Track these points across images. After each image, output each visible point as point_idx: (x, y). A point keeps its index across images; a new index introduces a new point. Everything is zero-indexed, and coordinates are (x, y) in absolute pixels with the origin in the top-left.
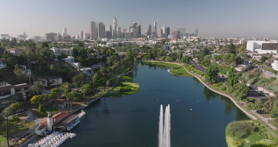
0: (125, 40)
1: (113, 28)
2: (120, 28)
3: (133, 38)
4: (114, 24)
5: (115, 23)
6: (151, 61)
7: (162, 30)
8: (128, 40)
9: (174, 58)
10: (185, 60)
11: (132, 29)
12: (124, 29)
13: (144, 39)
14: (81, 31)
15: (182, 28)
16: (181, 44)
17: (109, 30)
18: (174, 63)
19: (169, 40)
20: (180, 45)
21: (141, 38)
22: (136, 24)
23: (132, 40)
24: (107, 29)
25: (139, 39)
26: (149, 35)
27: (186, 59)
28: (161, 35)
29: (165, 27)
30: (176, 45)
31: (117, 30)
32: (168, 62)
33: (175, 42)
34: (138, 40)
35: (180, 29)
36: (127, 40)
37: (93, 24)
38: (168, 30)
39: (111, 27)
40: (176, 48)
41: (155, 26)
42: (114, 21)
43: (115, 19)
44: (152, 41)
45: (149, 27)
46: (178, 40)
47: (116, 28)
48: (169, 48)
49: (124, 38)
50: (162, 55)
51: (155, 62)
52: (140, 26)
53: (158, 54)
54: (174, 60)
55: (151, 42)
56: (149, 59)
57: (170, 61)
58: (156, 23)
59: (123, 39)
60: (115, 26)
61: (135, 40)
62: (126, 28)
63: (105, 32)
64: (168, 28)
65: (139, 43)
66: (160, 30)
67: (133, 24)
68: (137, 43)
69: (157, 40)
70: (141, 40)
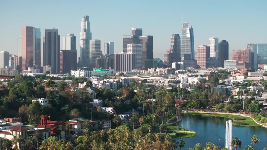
0: (118, 74)
1: (80, 44)
2: (98, 43)
3: (135, 69)
4: (82, 31)
5: (85, 30)
6: (199, 112)
7: (208, 49)
8: (125, 73)
9: (238, 107)
10: (254, 108)
11: (130, 46)
12: (108, 45)
13: (165, 71)
14: (3, 52)
15: (259, 44)
16: (254, 85)
17: (69, 48)
18: (237, 114)
19: (227, 74)
20: (251, 87)
21: (158, 70)
22: (139, 32)
23: (134, 74)
24: (65, 45)
25: (151, 70)
26: (176, 61)
27: (255, 106)
28: (206, 61)
29: (216, 40)
30: (244, 86)
31: (92, 49)
32: (228, 113)
33: (240, 78)
34: (149, 74)
35: (255, 46)
36: (122, 74)
37: (30, 30)
38: (223, 48)
39: (73, 39)
40: (242, 92)
41: (188, 36)
42: (83, 25)
43: (87, 18)
44: (185, 76)
45: (176, 39)
46: (249, 74)
47: (87, 41)
48: (228, 93)
49: (112, 68)
50: (217, 102)
51: (206, 112)
52: (150, 38)
53: (211, 100)
54: (238, 109)
55: (184, 80)
56: (195, 108)
57: (232, 112)
58: (191, 31)
59: (110, 70)
60: (85, 38)
61: (143, 72)
62: (112, 44)
63: (61, 51)
64: (225, 41)
65: (154, 81)
66: (203, 47)
67: (133, 31)
68: (151, 82)
69: (198, 73)
70: (158, 73)
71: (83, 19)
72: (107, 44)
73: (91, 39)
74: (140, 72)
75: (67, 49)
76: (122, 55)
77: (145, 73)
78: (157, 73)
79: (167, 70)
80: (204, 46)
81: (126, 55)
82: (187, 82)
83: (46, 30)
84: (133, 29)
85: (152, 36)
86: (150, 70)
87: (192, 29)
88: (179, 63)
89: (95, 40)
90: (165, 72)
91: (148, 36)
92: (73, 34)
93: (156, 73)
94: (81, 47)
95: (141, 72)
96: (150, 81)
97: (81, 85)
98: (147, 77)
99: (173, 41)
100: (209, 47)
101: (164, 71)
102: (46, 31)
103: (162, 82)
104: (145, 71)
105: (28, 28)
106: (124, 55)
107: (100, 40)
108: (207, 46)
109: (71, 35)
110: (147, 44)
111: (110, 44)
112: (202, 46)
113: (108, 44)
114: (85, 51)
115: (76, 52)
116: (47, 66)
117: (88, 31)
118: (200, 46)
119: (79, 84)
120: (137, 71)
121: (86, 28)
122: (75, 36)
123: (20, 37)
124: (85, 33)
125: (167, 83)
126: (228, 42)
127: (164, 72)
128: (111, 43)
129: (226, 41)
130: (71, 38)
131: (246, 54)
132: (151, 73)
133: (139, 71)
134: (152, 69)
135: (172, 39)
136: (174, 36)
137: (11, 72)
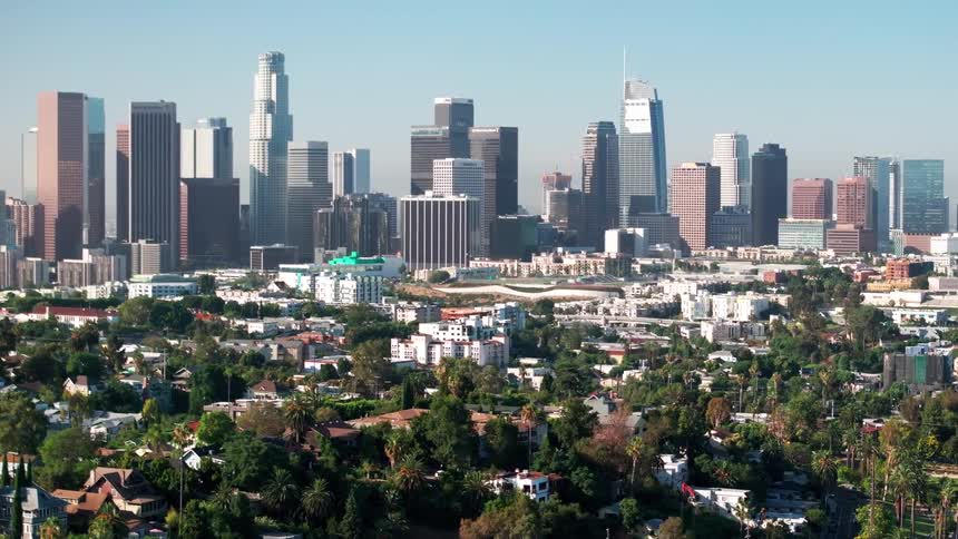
0: (423, 275)
1: (249, 157)
2: (318, 154)
3: (479, 254)
4: (259, 108)
5: (270, 107)
7: (713, 175)
8: (452, 271)
11: (443, 168)
12: (348, 159)
13: (592, 264)
15: (906, 162)
17: (206, 170)
21: (567, 259)
22: (461, 113)
24: (196, 161)
25: (543, 261)
28: (708, 219)
29: (740, 144)
31: (296, 174)
34: (536, 275)
35: (884, 167)
36: (443, 278)
37: (71, 108)
39: (223, 138)
41: (645, 127)
42: (262, 86)
43: (276, 62)
45: (602, 141)
46: (934, 283)
47: (277, 145)
52: (509, 137)
55: (697, 307)
58: (656, 109)
59: (389, 259)
60: (269, 136)
61: (513, 270)
62: (364, 154)
63: (182, 184)
64: (774, 148)
65: (580, 308)
66: (696, 167)
67: (439, 108)
68: (570, 311)
69: (720, 274)
70: (572, 272)
71: (263, 66)
72: (345, 154)
73: (291, 140)
74: (503, 268)
75: (198, 176)
76: (428, 203)
77: (519, 271)
78: (567, 270)
79: (603, 261)
80: (698, 164)
81: (443, 203)
82: (710, 313)
83: (135, 106)
84: (440, 101)
85: (516, 129)
86: (539, 258)
87: (660, 103)
88: (630, 231)
89: (310, 143)
90: (596, 268)
91: (502, 128)
92: (223, 121)
93: (563, 271)
94: (254, 171)
95: (506, 269)
96: (563, 306)
97: (402, 345)
98: (541, 290)
99: (594, 146)
100: (717, 170)
101: (595, 264)
102: (136, 111)
103: (613, 311)
104: (522, 264)
105: (62, 97)
108: (709, 165)
109: (213, 122)
110: (498, 159)
111: (354, 156)
112: (694, 166)
113: (350, 155)
114: (268, 183)
115: (238, 188)
116: (142, 242)
117: (278, 110)
118: (684, 166)
119: (394, 342)
120: (491, 264)
121: (274, 98)
122: (228, 125)
123: (35, 129)
124: (269, 116)
125: (634, 316)
127: (592, 267)
128: (358, 152)
129: (778, 146)
130: (216, 134)
131: (858, 197)
132: (544, 271)
133: (496, 264)
134: (543, 254)
135: (588, 141)
136: (595, 129)
137: (21, 265)
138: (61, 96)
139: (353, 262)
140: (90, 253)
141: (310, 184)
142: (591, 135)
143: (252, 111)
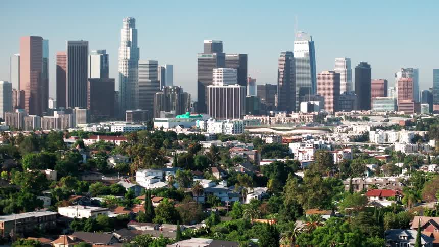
1: (118, 69)
2: (154, 66)
4: (123, 45)
5: (129, 44)
7: (337, 77)
12: (162, 70)
14: (2, 82)
17: (96, 75)
21: (294, 116)
25: (281, 116)
28: (335, 97)
29: (348, 63)
39: (104, 59)
42: (125, 34)
43: (132, 23)
45: (287, 60)
47: (133, 62)
52: (243, 58)
58: (311, 45)
60: (129, 58)
61: (267, 121)
62: (170, 68)
64: (365, 64)
66: (329, 73)
67: (206, 45)
71: (125, 24)
72: (161, 67)
73: (139, 60)
74: (262, 120)
75: (92, 77)
76: (221, 89)
77: (270, 122)
79: (312, 116)
80: (330, 72)
81: (228, 89)
82: (387, 140)
83: (69, 43)
84: (207, 42)
85: (246, 55)
86: (279, 115)
87: (313, 42)
88: (312, 102)
89: (150, 61)
91: (240, 55)
92: (104, 51)
93: (292, 121)
94: (121, 75)
98: (288, 130)
99: (284, 63)
100: (339, 74)
101: (308, 118)
102: (70, 45)
104: (271, 118)
106: (225, 89)
107: (157, 62)
108: (334, 72)
109: (99, 52)
110: (238, 69)
111: (166, 68)
112: (327, 73)
113: (164, 68)
114: (129, 81)
115: (114, 83)
117: (133, 45)
118: (322, 73)
120: (255, 118)
121: (131, 40)
122: (107, 53)
124: (129, 48)
126: (369, 66)
128: (168, 66)
130: (101, 57)
131: (409, 87)
132: (283, 121)
133: (258, 118)
134: (280, 113)
135: (280, 61)
136: (284, 55)
137: (26, 119)
138: (32, 38)
139: (188, 117)
140: (57, 113)
141: (150, 81)
142: (282, 58)
143: (120, 46)
